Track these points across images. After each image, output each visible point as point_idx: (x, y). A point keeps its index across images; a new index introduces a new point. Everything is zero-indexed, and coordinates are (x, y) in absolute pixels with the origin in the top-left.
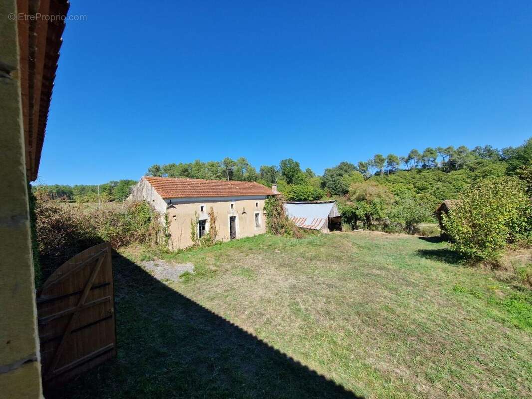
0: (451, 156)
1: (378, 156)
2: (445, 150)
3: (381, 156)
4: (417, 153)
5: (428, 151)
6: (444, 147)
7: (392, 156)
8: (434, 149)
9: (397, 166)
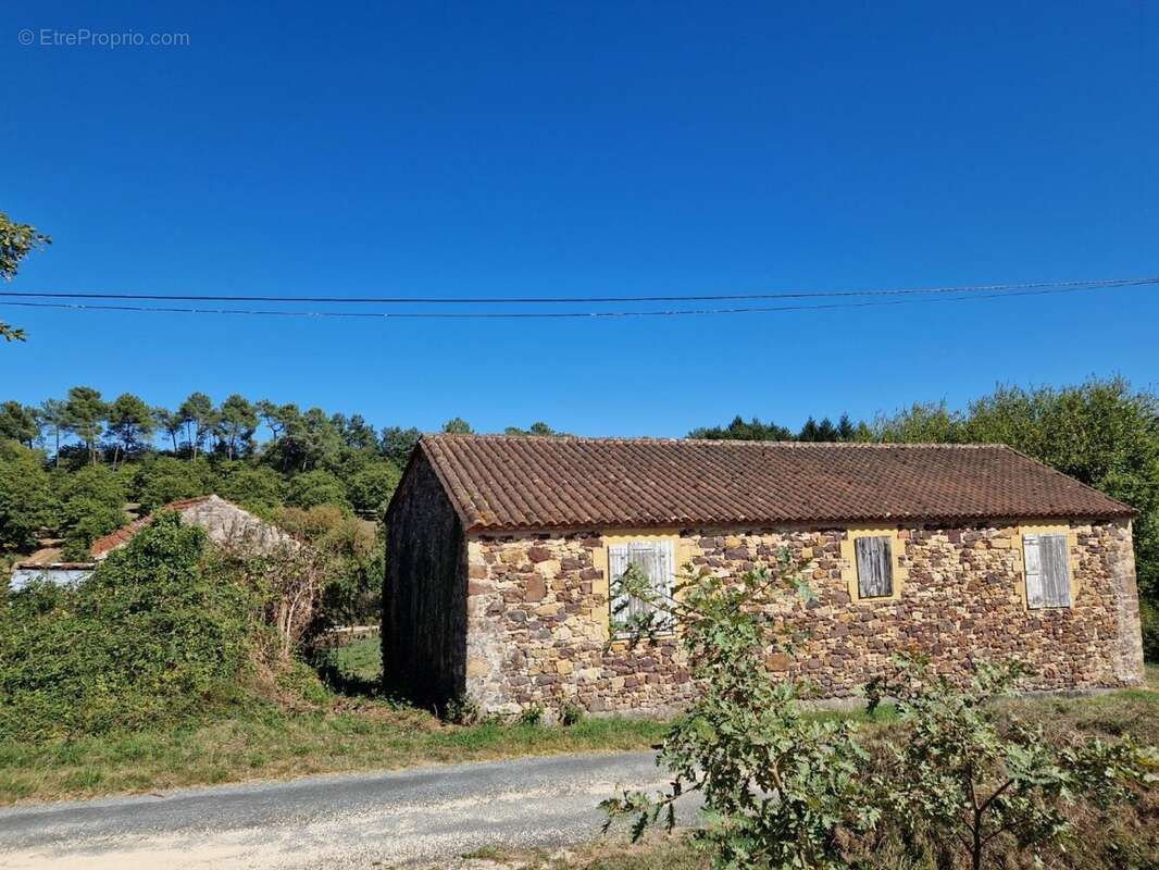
0: (291, 429)
1: (85, 395)
2: (281, 412)
3: (98, 395)
4: (208, 406)
5: (236, 406)
6: (280, 404)
7: (133, 404)
8: (252, 404)
9: (139, 438)
